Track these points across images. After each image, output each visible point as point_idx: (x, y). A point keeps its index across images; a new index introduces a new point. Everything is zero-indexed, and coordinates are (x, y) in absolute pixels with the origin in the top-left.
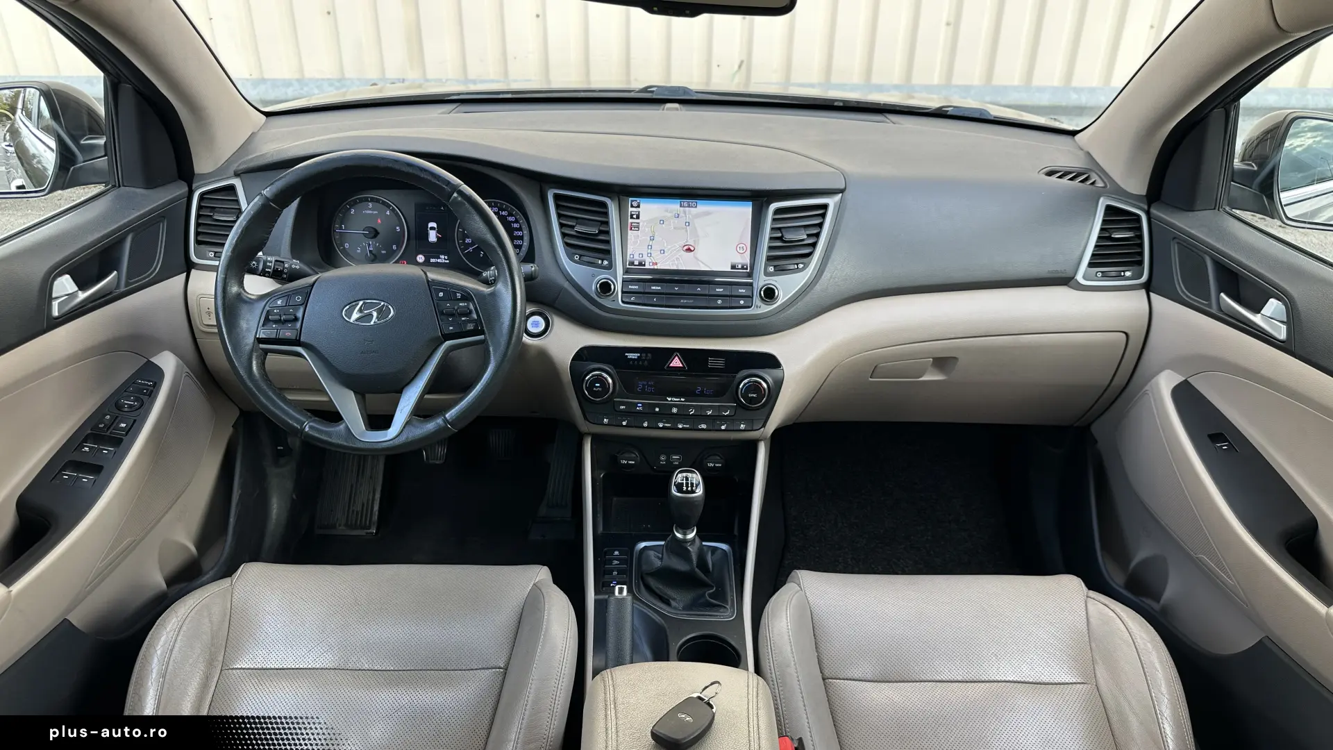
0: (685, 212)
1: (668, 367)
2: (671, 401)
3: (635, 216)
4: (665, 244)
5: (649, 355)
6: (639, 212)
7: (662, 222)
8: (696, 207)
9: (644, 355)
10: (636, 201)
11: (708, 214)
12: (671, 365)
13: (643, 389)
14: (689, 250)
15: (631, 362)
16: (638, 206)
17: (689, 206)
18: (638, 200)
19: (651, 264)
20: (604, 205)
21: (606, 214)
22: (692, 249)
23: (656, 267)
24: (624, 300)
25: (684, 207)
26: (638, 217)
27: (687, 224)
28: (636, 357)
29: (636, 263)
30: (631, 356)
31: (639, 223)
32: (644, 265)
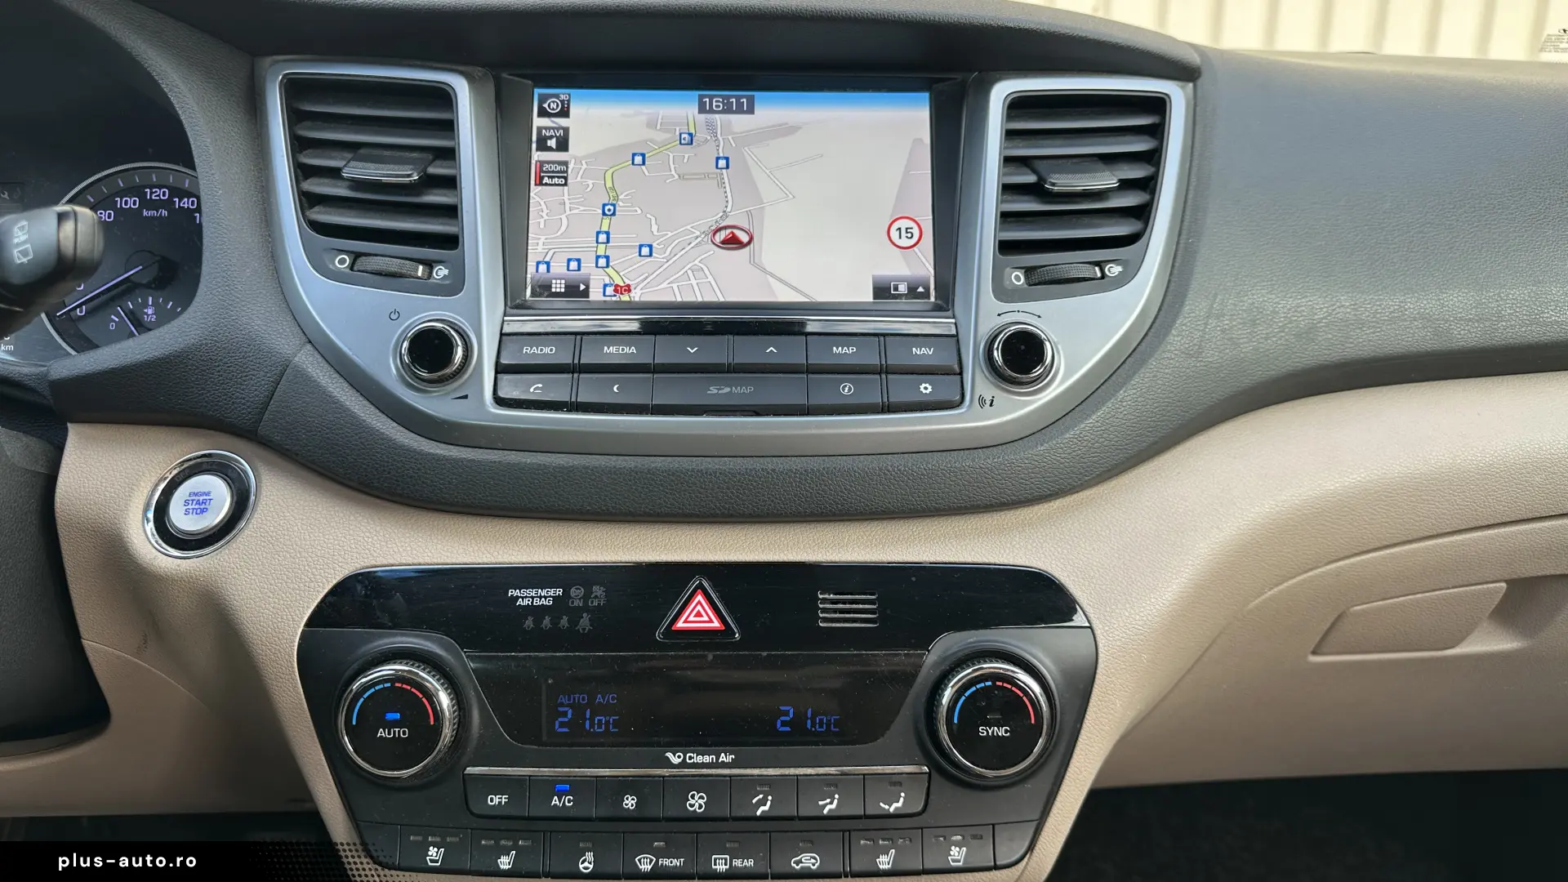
0: (711, 127)
1: (671, 633)
2: (683, 764)
3: (552, 143)
4: (655, 228)
5: (598, 590)
6: (566, 130)
7: (638, 159)
8: (751, 111)
9: (576, 592)
10: (557, 96)
11: (787, 130)
12: (680, 624)
13: (576, 725)
14: (733, 242)
15: (529, 623)
16: (564, 113)
17: (728, 110)
18: (563, 93)
19: (610, 290)
20: (444, 98)
21: (448, 127)
22: (744, 238)
23: (625, 298)
24: (501, 394)
25: (711, 111)
26: (563, 145)
27: (722, 163)
28: (548, 602)
29: (558, 286)
30: (527, 597)
31: (566, 164)
32: (586, 293)
